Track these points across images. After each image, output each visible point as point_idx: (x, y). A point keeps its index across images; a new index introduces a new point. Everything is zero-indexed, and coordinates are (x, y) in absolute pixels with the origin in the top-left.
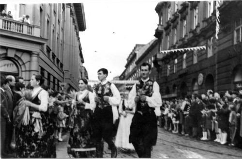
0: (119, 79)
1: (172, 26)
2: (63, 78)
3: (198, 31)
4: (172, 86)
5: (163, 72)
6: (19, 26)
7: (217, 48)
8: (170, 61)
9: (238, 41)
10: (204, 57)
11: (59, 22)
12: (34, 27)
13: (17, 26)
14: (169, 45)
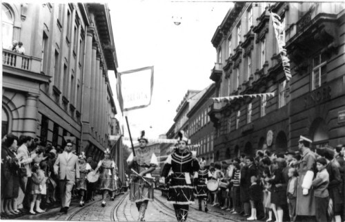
0: (166, 137)
1: (233, 65)
2: (80, 132)
3: (266, 72)
4: (233, 147)
5: (222, 129)
6: (10, 57)
7: (290, 95)
8: (231, 113)
9: (317, 86)
10: (274, 107)
11: (75, 55)
12: (31, 59)
13: (7, 56)
14: (230, 90)
